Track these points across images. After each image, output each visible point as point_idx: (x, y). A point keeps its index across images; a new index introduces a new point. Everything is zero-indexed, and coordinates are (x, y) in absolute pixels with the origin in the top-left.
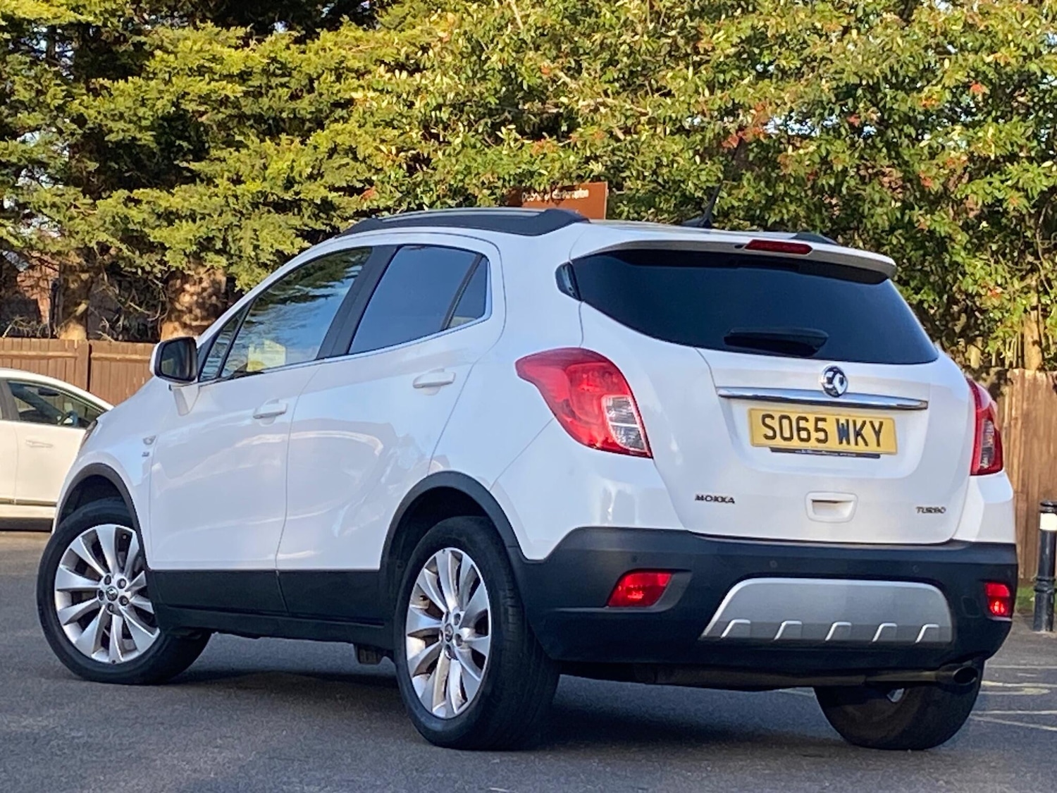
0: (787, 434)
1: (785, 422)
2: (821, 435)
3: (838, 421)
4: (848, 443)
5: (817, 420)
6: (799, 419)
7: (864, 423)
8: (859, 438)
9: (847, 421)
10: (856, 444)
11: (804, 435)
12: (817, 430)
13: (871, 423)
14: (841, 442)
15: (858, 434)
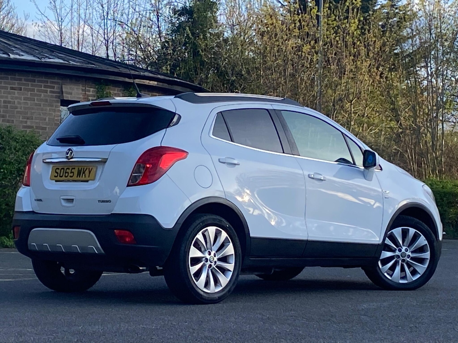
3: (79, 168)
4: (80, 177)
5: (72, 169)
7: (87, 168)
9: (82, 168)
12: (71, 173)
14: (77, 177)
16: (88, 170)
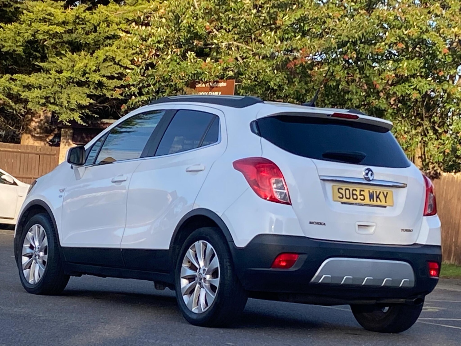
0: (348, 196)
1: (347, 191)
2: (362, 197)
3: (369, 191)
4: (373, 201)
5: (361, 191)
6: (353, 190)
8: (378, 199)
9: (373, 192)
10: (377, 201)
11: (355, 197)
12: (361, 195)
13: (383, 193)
14: (370, 201)
15: (377, 197)
16: (382, 194)
